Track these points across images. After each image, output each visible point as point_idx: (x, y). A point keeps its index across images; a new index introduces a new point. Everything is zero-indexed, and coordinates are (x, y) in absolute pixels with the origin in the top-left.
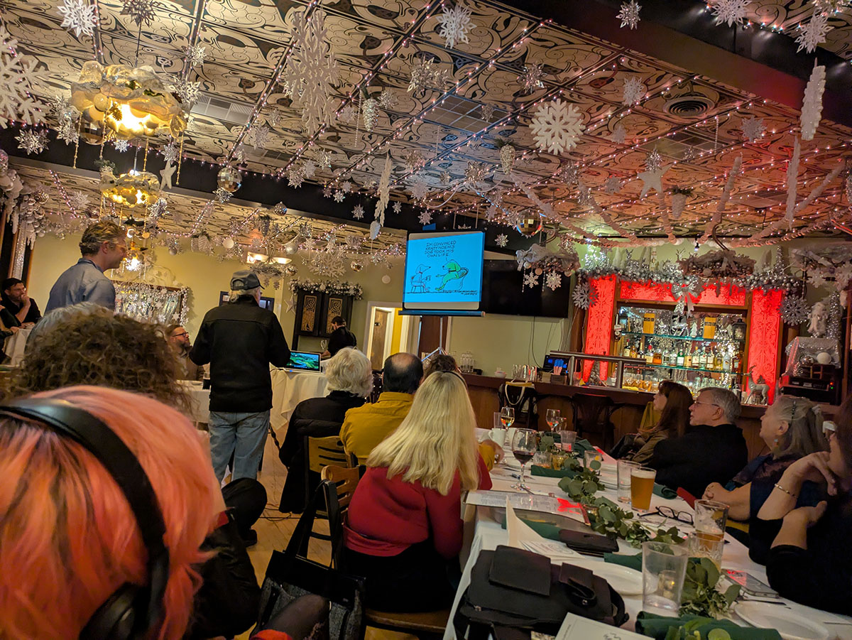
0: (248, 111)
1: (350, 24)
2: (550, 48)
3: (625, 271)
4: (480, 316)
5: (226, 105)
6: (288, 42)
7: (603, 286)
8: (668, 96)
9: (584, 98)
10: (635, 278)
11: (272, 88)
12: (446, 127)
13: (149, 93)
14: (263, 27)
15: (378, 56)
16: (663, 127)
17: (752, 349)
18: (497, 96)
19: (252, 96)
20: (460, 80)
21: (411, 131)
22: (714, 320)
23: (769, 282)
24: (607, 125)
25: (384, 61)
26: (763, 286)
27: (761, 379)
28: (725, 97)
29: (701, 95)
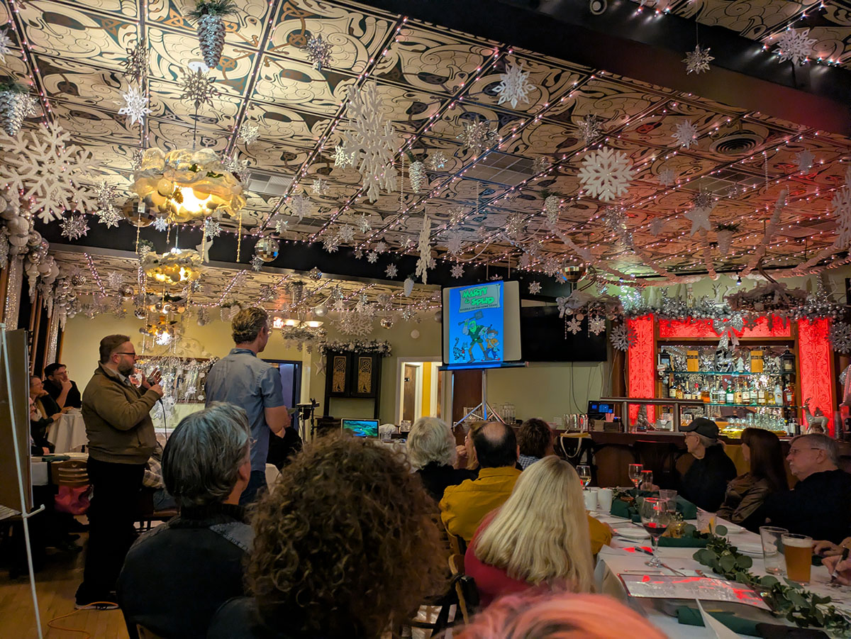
0: (287, 182)
1: (399, 92)
2: (599, 98)
3: (662, 309)
4: (524, 366)
5: (266, 178)
6: (335, 114)
7: (641, 326)
8: (716, 136)
9: (628, 144)
10: (674, 316)
11: (314, 159)
12: (484, 182)
13: (210, 175)
14: (311, 102)
15: (422, 120)
16: (707, 165)
17: (804, 381)
18: (541, 148)
19: (291, 168)
20: (503, 137)
21: (449, 189)
22: (760, 353)
23: (814, 311)
24: (650, 168)
25: (429, 124)
26: (808, 315)
27: (818, 411)
28: (775, 132)
29: (750, 132)
